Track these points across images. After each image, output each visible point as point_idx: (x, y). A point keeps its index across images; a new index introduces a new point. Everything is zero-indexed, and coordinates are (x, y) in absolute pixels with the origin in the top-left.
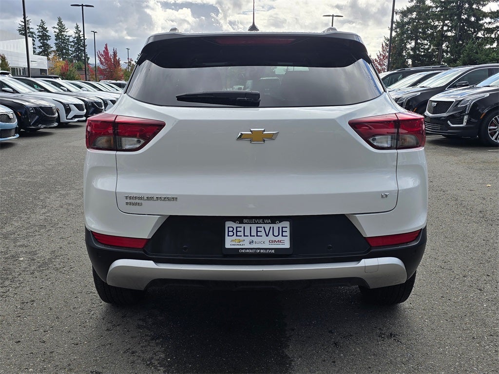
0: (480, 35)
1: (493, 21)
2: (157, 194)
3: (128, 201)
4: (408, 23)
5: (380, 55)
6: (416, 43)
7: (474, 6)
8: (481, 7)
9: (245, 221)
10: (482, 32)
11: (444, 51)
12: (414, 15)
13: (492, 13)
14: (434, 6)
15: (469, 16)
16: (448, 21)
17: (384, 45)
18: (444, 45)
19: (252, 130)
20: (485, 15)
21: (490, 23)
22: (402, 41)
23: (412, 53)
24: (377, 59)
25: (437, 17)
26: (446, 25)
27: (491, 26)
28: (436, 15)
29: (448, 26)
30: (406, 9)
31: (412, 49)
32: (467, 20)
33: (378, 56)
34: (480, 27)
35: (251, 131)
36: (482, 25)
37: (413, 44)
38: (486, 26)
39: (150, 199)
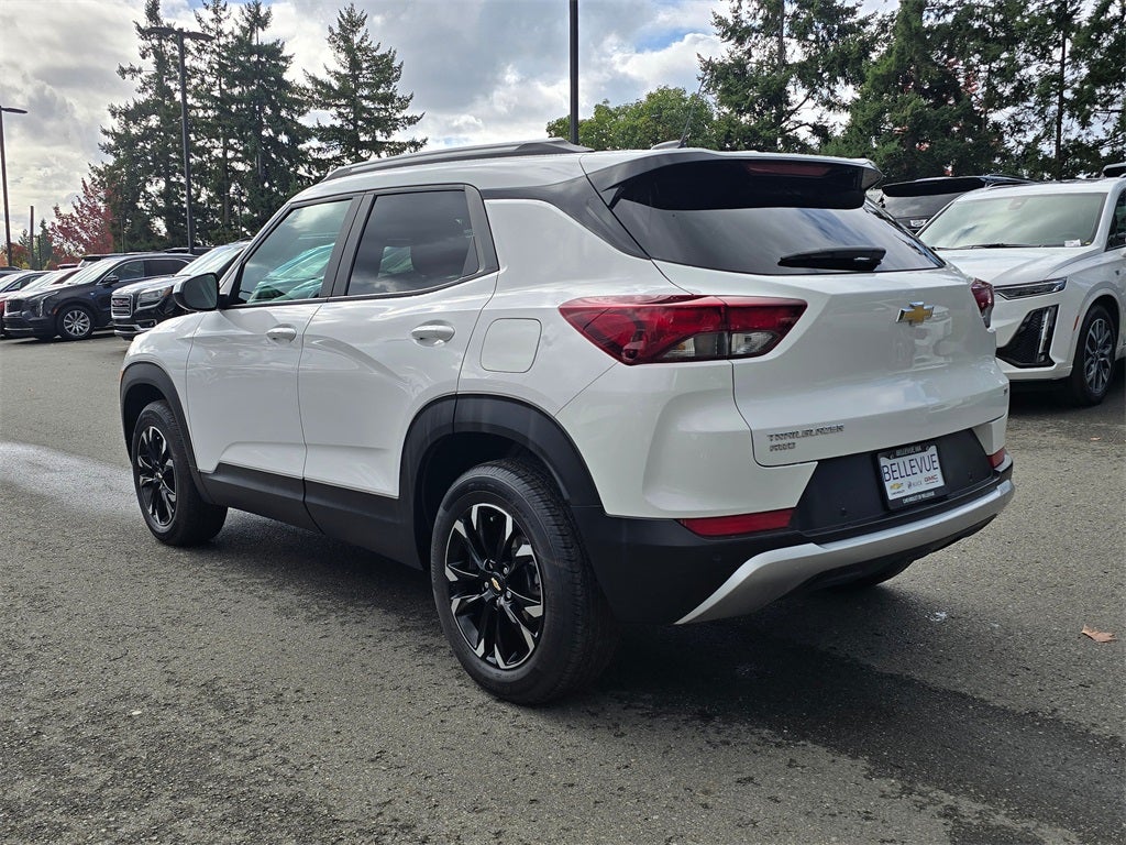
0: (302, 171)
1: (324, 145)
2: (816, 424)
3: (775, 443)
4: (143, 138)
5: (82, 205)
6: (168, 182)
7: (283, 113)
8: (296, 117)
9: (898, 453)
10: (306, 167)
11: (234, 202)
12: (154, 121)
13: (321, 129)
14: (199, 105)
15: (277, 133)
16: (236, 141)
17: (88, 182)
18: (232, 190)
19: (914, 304)
20: (307, 134)
21: (319, 149)
22: (133, 176)
23: (161, 204)
24: (75, 215)
25: (209, 129)
26: (231, 148)
27: (322, 156)
28: (208, 124)
29: (237, 151)
30: (132, 106)
31: (161, 195)
32: (273, 141)
33: (76, 208)
34: (301, 158)
35: (912, 306)
36: (305, 153)
37: (162, 184)
38: (315, 155)
39: (808, 433)
